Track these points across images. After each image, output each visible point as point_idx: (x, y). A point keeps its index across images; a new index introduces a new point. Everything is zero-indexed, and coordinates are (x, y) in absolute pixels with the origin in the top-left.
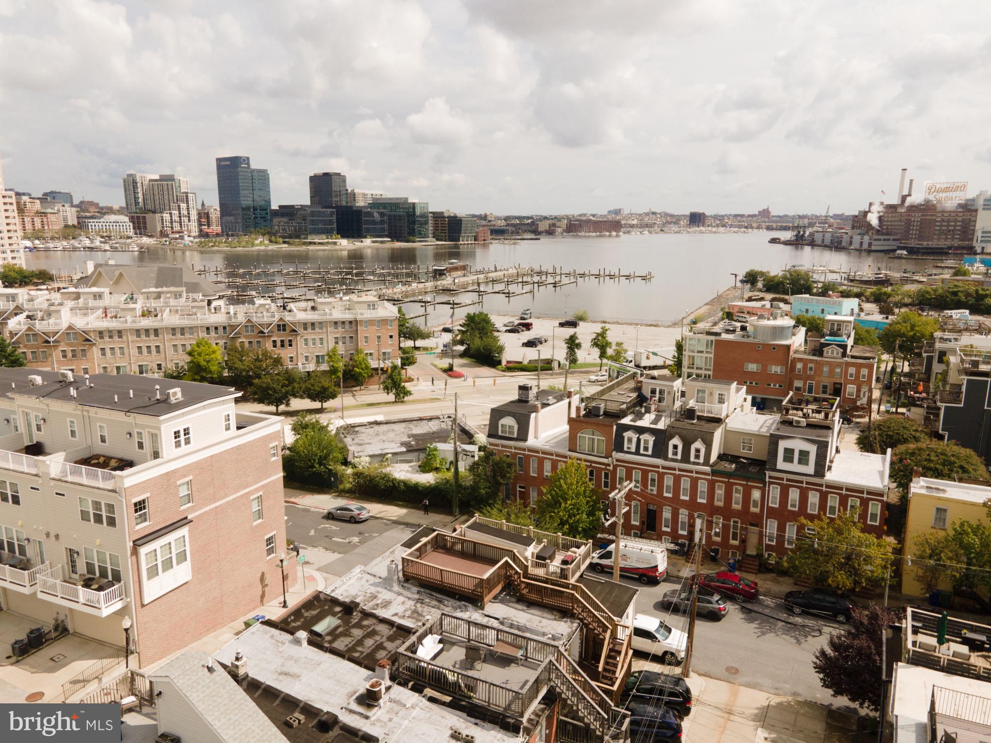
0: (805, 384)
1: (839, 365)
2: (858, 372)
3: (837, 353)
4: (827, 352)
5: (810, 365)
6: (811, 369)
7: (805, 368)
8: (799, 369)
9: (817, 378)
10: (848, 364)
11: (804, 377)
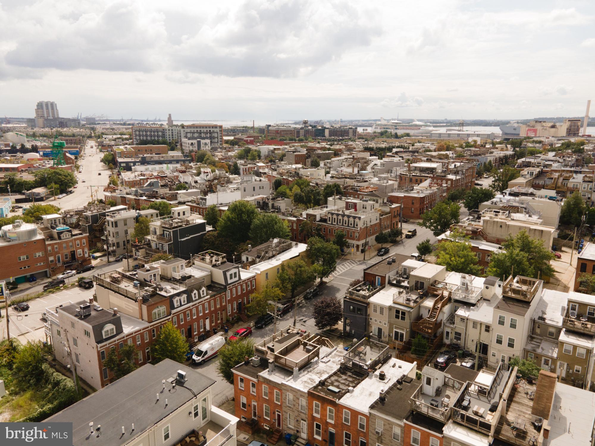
0: (55, 257)
1: (71, 241)
2: (81, 242)
3: (69, 235)
4: (63, 236)
5: (56, 246)
6: (56, 248)
7: (53, 248)
8: (50, 250)
9: (61, 252)
10: (75, 240)
11: (53, 253)
